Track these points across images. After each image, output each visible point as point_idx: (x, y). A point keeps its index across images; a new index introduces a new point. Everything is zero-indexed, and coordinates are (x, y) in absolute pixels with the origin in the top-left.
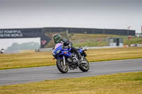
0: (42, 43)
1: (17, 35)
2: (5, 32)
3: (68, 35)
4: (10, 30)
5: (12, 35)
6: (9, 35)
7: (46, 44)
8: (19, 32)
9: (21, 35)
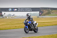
0: (40, 14)
1: (30, 10)
2: (25, 9)
3: (50, 11)
4: (27, 8)
5: (28, 10)
6: (26, 10)
7: (41, 14)
8: (31, 9)
9: (31, 10)
